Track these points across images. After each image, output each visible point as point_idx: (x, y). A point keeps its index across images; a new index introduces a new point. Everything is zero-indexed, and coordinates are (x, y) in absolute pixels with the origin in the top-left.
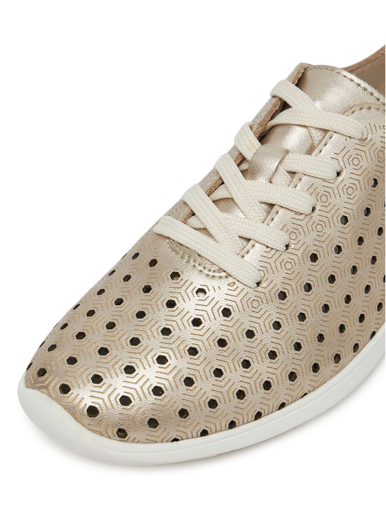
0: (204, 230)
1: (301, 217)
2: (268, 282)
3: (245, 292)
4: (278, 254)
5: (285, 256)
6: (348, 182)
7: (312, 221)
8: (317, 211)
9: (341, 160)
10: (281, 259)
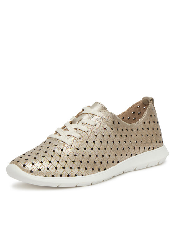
0: (60, 135)
1: (84, 132)
2: (74, 145)
3: (67, 146)
4: (77, 139)
5: (79, 140)
6: (98, 127)
7: (87, 134)
8: (89, 132)
9: (96, 121)
10: (78, 140)
